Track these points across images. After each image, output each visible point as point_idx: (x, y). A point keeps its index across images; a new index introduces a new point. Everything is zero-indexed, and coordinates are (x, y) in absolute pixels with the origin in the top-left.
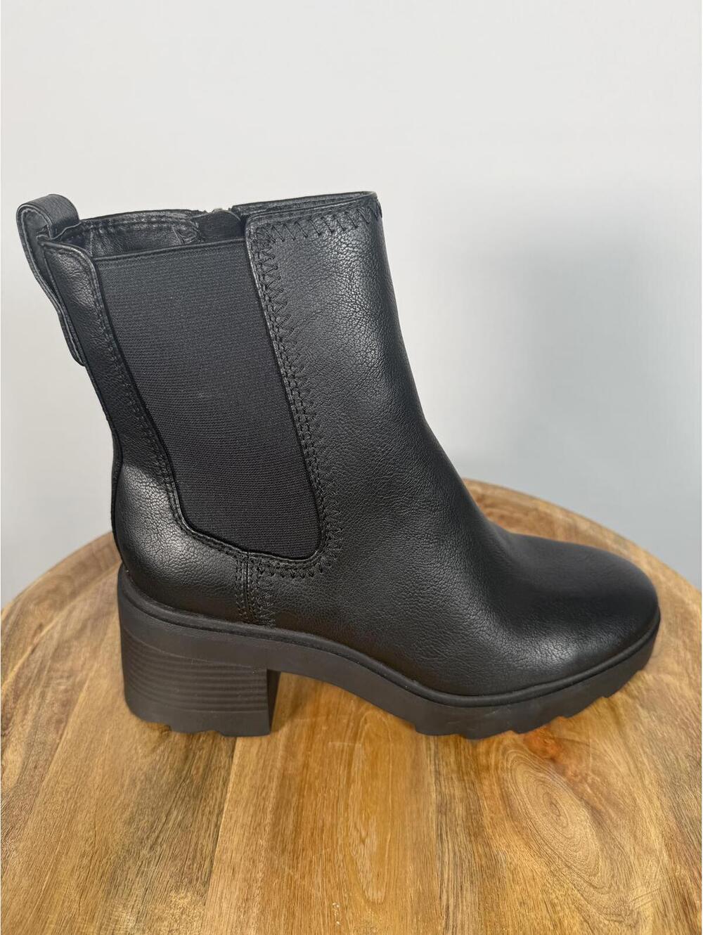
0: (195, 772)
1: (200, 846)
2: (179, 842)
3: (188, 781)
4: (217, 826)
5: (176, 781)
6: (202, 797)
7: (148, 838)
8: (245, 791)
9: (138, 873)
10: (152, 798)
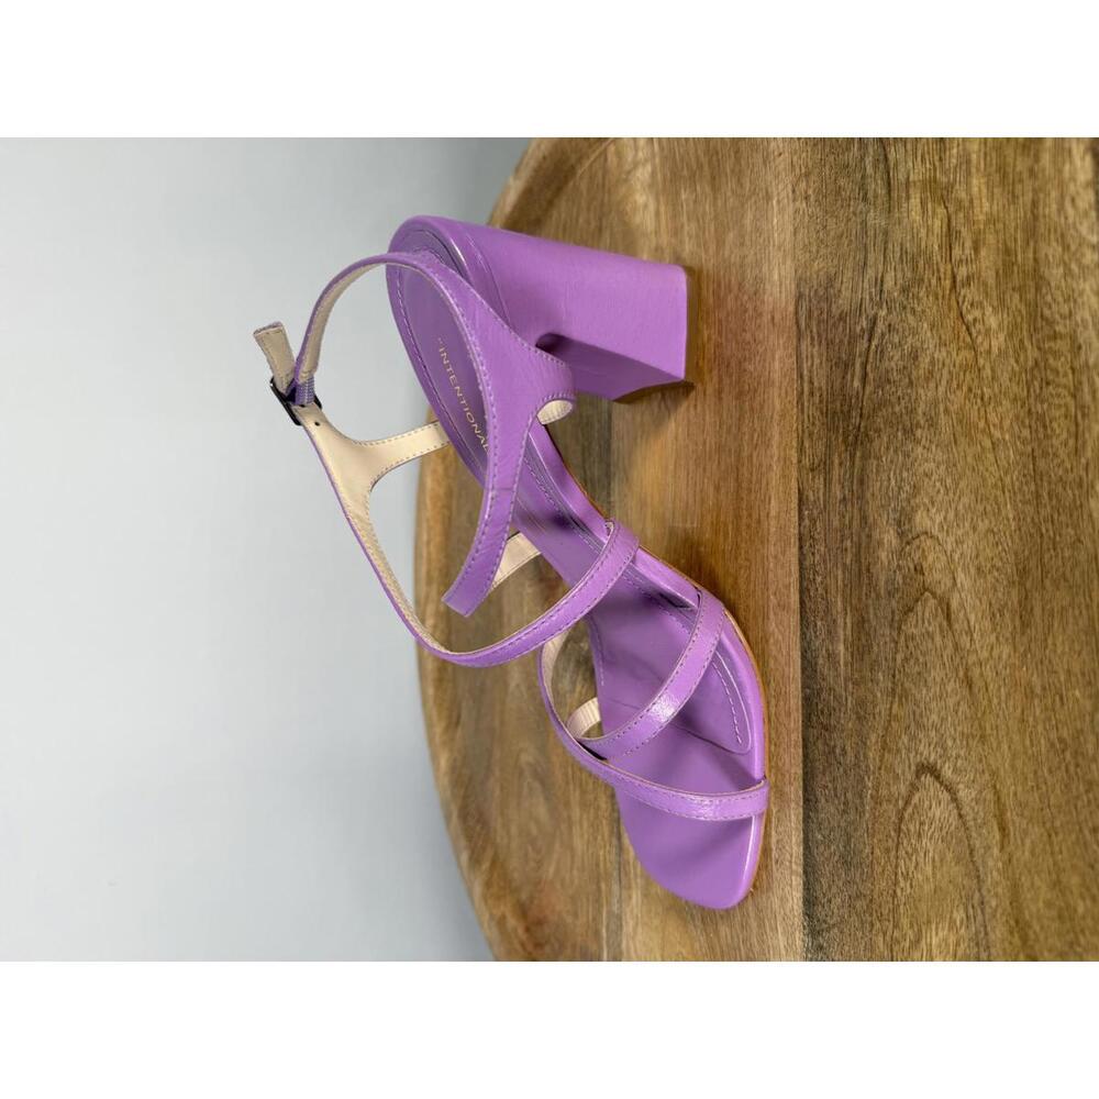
0: (843, 456)
1: (816, 343)
2: (841, 341)
3: (850, 438)
4: (801, 376)
5: (867, 435)
6: (827, 417)
7: (883, 335)
8: (777, 438)
9: (882, 281)
10: (894, 399)
